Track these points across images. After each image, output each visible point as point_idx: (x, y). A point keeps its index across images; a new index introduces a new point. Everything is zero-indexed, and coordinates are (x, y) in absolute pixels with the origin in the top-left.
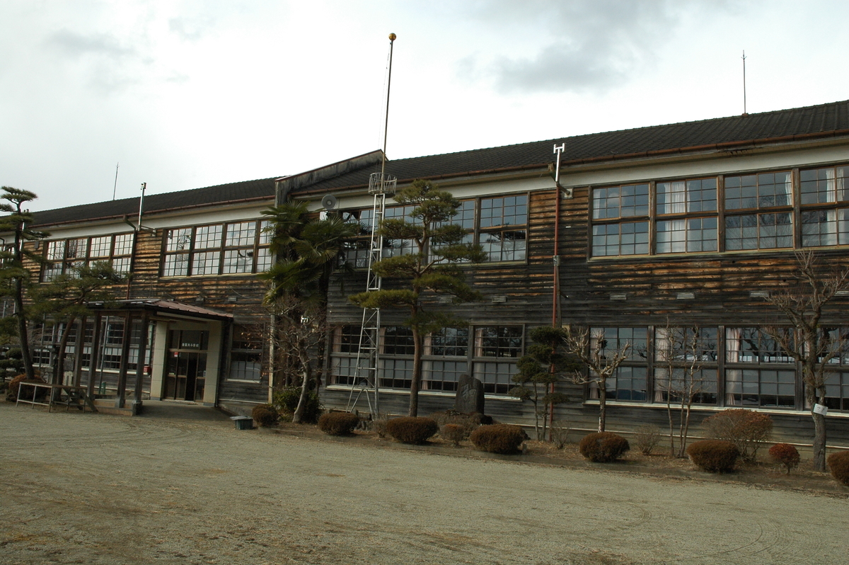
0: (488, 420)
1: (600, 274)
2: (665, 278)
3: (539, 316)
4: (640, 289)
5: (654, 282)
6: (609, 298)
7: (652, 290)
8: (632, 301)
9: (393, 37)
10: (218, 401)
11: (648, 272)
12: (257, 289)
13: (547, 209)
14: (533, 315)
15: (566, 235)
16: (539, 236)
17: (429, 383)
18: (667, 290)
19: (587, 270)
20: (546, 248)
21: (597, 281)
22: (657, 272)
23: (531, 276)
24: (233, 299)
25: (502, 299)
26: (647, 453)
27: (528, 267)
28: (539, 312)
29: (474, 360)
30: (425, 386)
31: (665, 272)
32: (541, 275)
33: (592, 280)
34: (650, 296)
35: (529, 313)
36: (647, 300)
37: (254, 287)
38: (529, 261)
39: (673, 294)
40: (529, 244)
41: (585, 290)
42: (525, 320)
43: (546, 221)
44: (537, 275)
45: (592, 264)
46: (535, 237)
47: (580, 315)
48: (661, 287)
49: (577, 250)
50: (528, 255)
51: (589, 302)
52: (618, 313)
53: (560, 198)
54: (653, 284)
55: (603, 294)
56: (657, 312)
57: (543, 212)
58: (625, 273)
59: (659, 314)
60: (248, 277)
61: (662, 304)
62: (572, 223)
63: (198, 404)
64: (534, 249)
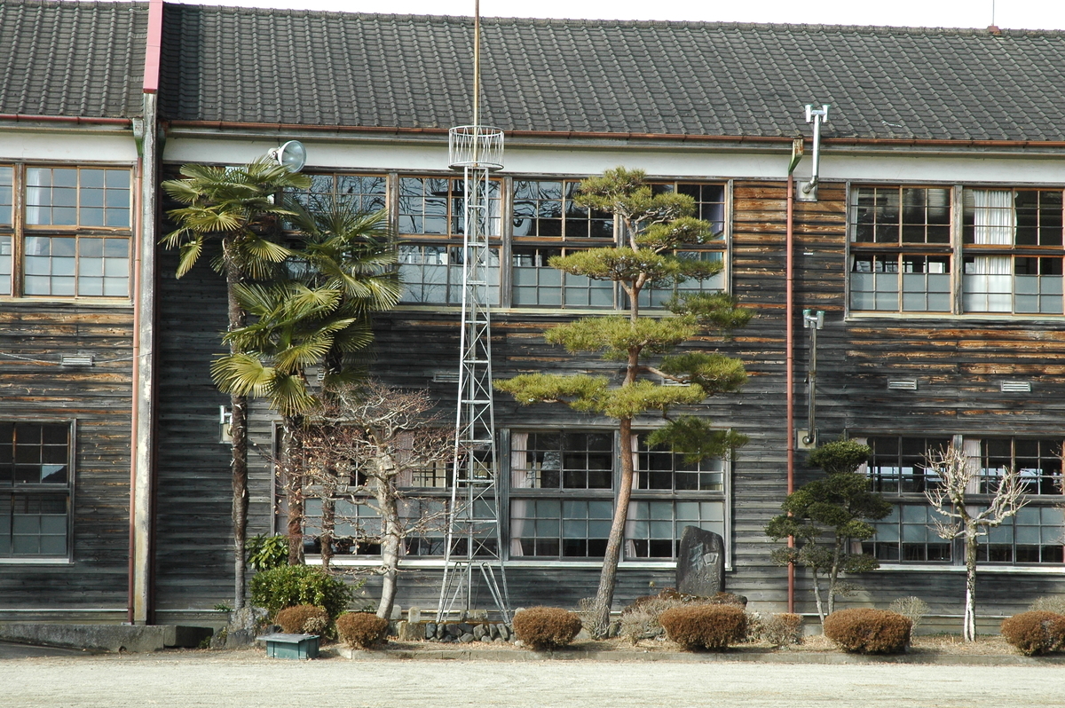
1: (868, 343)
2: (980, 355)
3: (754, 413)
4: (938, 372)
5: (962, 361)
6: (885, 386)
7: (960, 375)
8: (924, 392)
11: (951, 344)
12: (38, 337)
13: (767, 216)
14: (745, 413)
15: (808, 269)
16: (753, 267)
17: (526, 542)
18: (985, 376)
19: (845, 334)
21: (862, 354)
22: (967, 345)
23: (739, 339)
28: (757, 408)
30: (517, 548)
31: (981, 345)
32: (758, 340)
33: (853, 353)
34: (955, 385)
36: (951, 392)
37: (25, 331)
39: (995, 383)
41: (843, 369)
42: (731, 421)
43: (765, 238)
44: (751, 340)
45: (853, 324)
46: (746, 267)
47: (836, 415)
48: (973, 370)
49: (826, 296)
51: (848, 391)
52: (902, 412)
53: (795, 199)
54: (960, 365)
55: (875, 380)
56: (969, 413)
57: (760, 222)
58: (913, 343)
59: (973, 416)
61: (976, 399)
62: (816, 247)
64: (744, 290)
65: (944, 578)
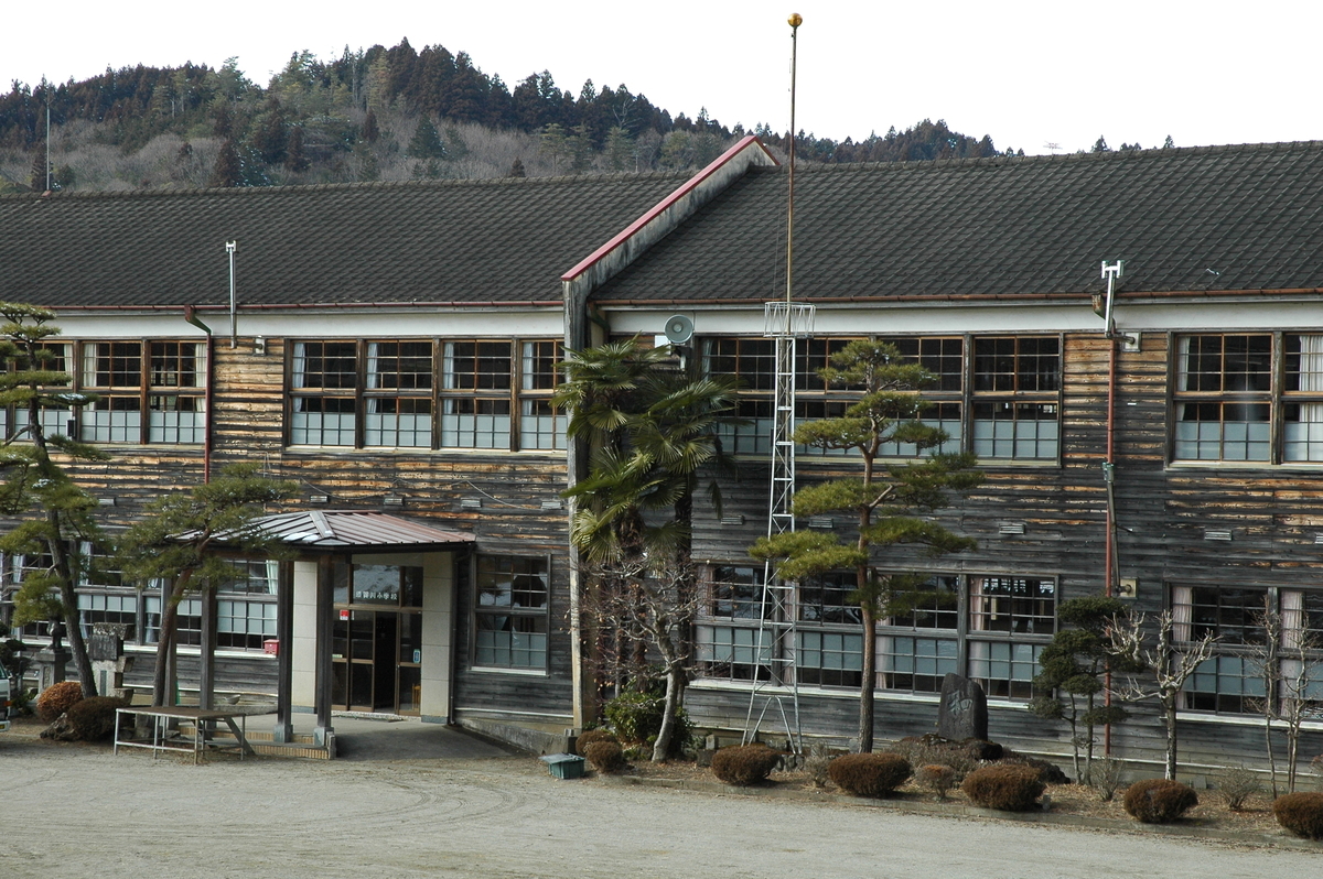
0: (993, 752)
1: (1187, 492)
2: (1296, 506)
3: (1081, 561)
4: (1254, 523)
5: (1278, 512)
6: (1201, 536)
7: (1275, 526)
8: (1240, 543)
9: (796, 22)
10: (454, 713)
11: (1268, 494)
12: (526, 485)
13: (1094, 368)
14: (1072, 560)
15: (1128, 419)
16: (1081, 417)
17: (889, 676)
18: (1301, 527)
19: (1165, 484)
20: (1092, 439)
21: (1181, 504)
22: (1283, 495)
23: (1068, 489)
24: (472, 502)
25: (1017, 528)
26: (1236, 807)
27: (1062, 473)
28: (1085, 556)
29: (969, 636)
30: (881, 682)
31: (1296, 495)
32: (1084, 489)
33: (1172, 503)
34: (1271, 535)
35: (1064, 557)
36: (1266, 544)
37: (518, 480)
38: (1064, 461)
39: (1309, 535)
40: (1063, 430)
41: (1162, 519)
42: (1060, 568)
43: (1093, 389)
44: (1079, 489)
45: (1173, 474)
46: (1073, 417)
47: (1155, 564)
48: (1289, 522)
49: (1147, 446)
50: (1062, 451)
51: (1168, 541)
52: (1218, 563)
53: (1117, 351)
54: (1275, 515)
55: (1193, 530)
56: (1283, 565)
57: (1088, 373)
58: (1230, 493)
59: (1286, 568)
60: (502, 460)
61: (1290, 551)
62: (1139, 396)
63: (408, 722)
64: (1073, 440)
65: (1255, 731)
